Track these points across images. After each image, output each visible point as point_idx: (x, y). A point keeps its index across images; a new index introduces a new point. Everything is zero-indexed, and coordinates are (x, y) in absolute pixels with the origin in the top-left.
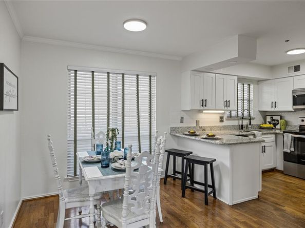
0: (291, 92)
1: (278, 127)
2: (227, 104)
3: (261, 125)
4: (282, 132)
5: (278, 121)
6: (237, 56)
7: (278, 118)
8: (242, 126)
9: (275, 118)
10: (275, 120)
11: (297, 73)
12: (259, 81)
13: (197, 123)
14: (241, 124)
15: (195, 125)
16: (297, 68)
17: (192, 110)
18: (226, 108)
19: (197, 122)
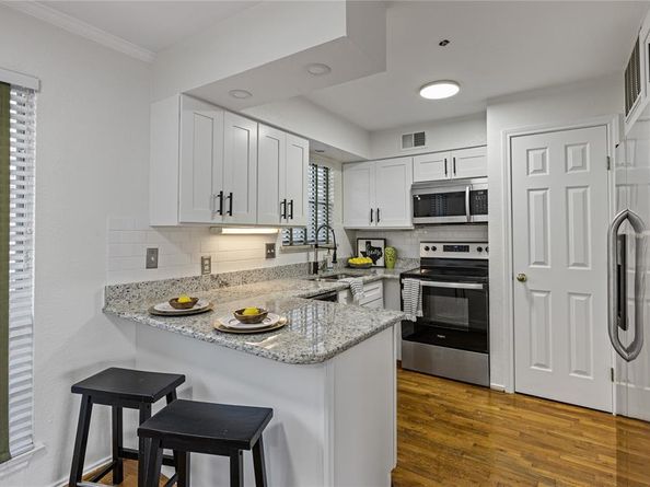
0: (410, 188)
1: (380, 262)
2: (287, 209)
3: (350, 261)
4: (398, 276)
5: (380, 249)
6: (345, 34)
7: (380, 244)
8: (316, 264)
9: (375, 244)
10: (374, 249)
11: (419, 149)
12: (344, 163)
13: (203, 265)
14: (312, 260)
15: (199, 273)
16: (420, 139)
17: (185, 226)
18: (284, 222)
19: (205, 263)
